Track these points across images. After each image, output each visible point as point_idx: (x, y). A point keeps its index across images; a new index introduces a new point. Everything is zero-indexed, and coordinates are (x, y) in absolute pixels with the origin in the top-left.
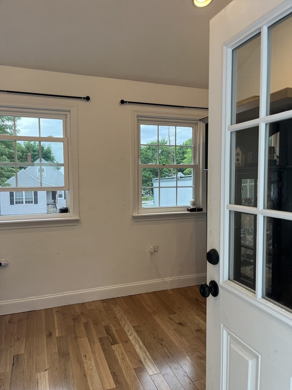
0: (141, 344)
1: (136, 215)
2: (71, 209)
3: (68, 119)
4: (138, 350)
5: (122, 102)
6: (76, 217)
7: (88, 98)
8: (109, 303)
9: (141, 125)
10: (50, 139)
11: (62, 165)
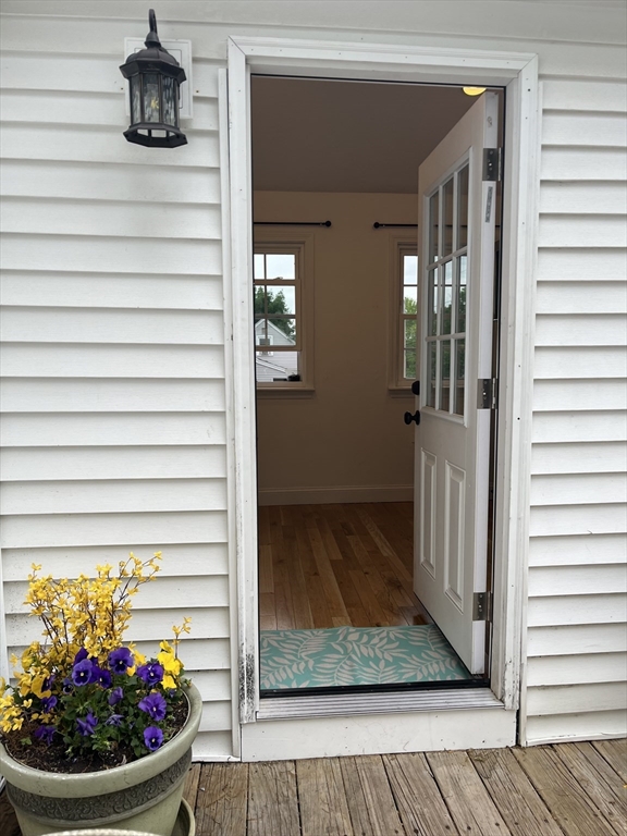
0: (382, 537)
1: (394, 387)
2: (303, 378)
3: (302, 253)
4: (377, 540)
5: (377, 225)
6: (309, 387)
7: (328, 224)
8: (351, 508)
9: (406, 257)
10: (279, 282)
11: (292, 316)
